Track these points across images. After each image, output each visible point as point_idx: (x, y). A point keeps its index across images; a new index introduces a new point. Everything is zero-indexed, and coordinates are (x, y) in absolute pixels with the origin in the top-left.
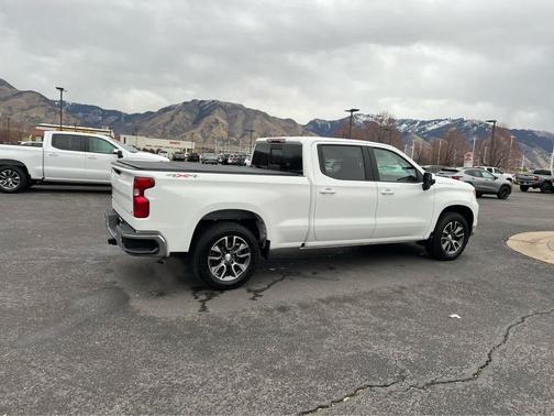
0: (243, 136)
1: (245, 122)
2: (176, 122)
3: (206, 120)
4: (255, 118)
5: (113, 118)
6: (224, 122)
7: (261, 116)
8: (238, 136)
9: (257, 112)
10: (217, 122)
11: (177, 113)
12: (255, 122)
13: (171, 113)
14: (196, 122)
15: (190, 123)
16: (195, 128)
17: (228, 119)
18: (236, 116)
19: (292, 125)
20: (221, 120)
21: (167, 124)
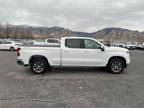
0: (121, 37)
1: (121, 33)
2: (101, 34)
3: (110, 33)
4: (125, 31)
5: (86, 35)
6: (115, 33)
7: (127, 30)
8: (119, 37)
9: (125, 29)
10: (113, 33)
11: (102, 32)
12: (125, 32)
13: (100, 32)
14: (107, 34)
15: (105, 34)
16: (106, 35)
17: (116, 32)
18: (119, 31)
19: (138, 32)
20: (114, 33)
21: (99, 35)
